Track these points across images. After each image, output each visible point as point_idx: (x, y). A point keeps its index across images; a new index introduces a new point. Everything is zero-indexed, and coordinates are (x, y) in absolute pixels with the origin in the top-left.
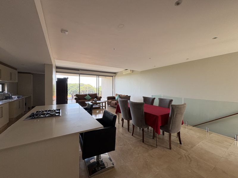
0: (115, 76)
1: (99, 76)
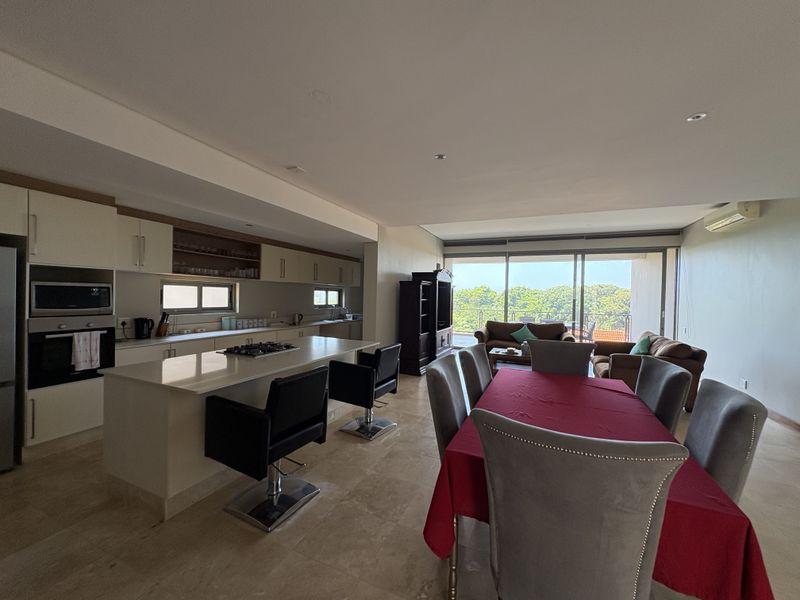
0: (678, 248)
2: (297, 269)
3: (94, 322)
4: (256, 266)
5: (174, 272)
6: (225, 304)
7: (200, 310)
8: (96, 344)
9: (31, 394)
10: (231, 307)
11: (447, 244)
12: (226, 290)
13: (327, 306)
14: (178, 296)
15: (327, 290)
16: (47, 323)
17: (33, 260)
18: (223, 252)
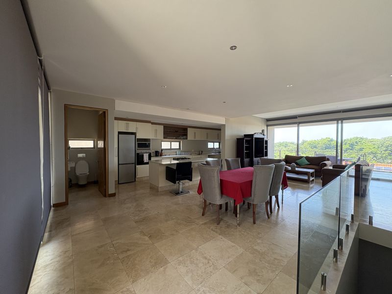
1: (344, 121)
2: (200, 135)
3: (147, 151)
4: (186, 135)
5: (164, 138)
6: (178, 147)
7: (171, 149)
8: (148, 156)
9: (137, 166)
10: (180, 148)
11: (268, 120)
12: (178, 143)
13: (214, 148)
14: (165, 145)
15: (214, 142)
16: (139, 151)
17: (137, 137)
18: (177, 132)
